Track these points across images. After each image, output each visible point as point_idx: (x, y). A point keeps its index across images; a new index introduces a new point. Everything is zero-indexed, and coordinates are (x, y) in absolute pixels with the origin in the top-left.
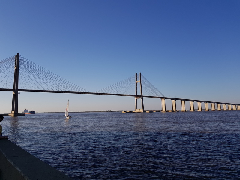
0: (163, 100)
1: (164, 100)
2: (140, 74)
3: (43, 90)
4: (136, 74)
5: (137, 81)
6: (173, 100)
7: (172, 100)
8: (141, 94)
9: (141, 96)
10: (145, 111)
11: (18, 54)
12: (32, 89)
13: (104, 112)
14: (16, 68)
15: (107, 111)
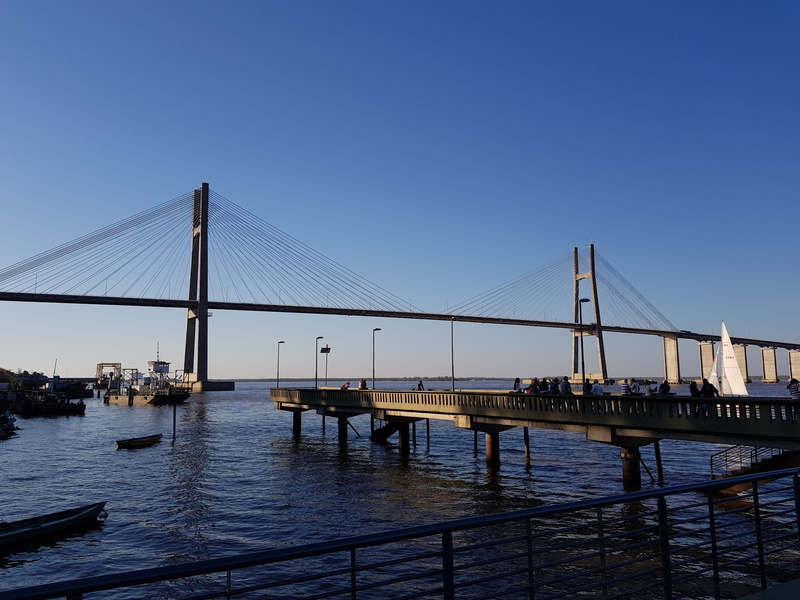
0: (671, 343)
1: (673, 342)
2: (589, 251)
3: (282, 304)
4: (576, 249)
5: (577, 273)
6: (703, 343)
7: (699, 343)
8: (595, 321)
9: (597, 329)
10: (612, 381)
11: (205, 186)
12: (246, 302)
13: (432, 379)
14: (199, 230)
15: (440, 379)
